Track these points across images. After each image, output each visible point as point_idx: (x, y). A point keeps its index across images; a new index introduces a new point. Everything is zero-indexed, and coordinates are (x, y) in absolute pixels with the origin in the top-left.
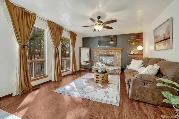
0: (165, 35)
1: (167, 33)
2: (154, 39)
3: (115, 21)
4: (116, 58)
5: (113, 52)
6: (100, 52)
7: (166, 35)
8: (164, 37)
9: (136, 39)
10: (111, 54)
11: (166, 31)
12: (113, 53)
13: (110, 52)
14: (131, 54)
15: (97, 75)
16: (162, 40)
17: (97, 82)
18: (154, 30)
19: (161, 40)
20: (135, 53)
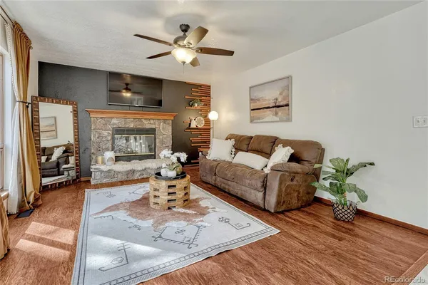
0: (277, 99)
1: (282, 96)
2: (251, 103)
3: (231, 53)
4: (161, 137)
5: (152, 122)
6: (114, 121)
7: (280, 100)
8: (275, 103)
9: (201, 96)
10: (148, 126)
11: (281, 94)
12: (155, 124)
13: (146, 122)
14: (192, 126)
15: (169, 187)
16: (271, 106)
17: (172, 204)
18: (250, 88)
19: (267, 106)
20: (199, 126)
